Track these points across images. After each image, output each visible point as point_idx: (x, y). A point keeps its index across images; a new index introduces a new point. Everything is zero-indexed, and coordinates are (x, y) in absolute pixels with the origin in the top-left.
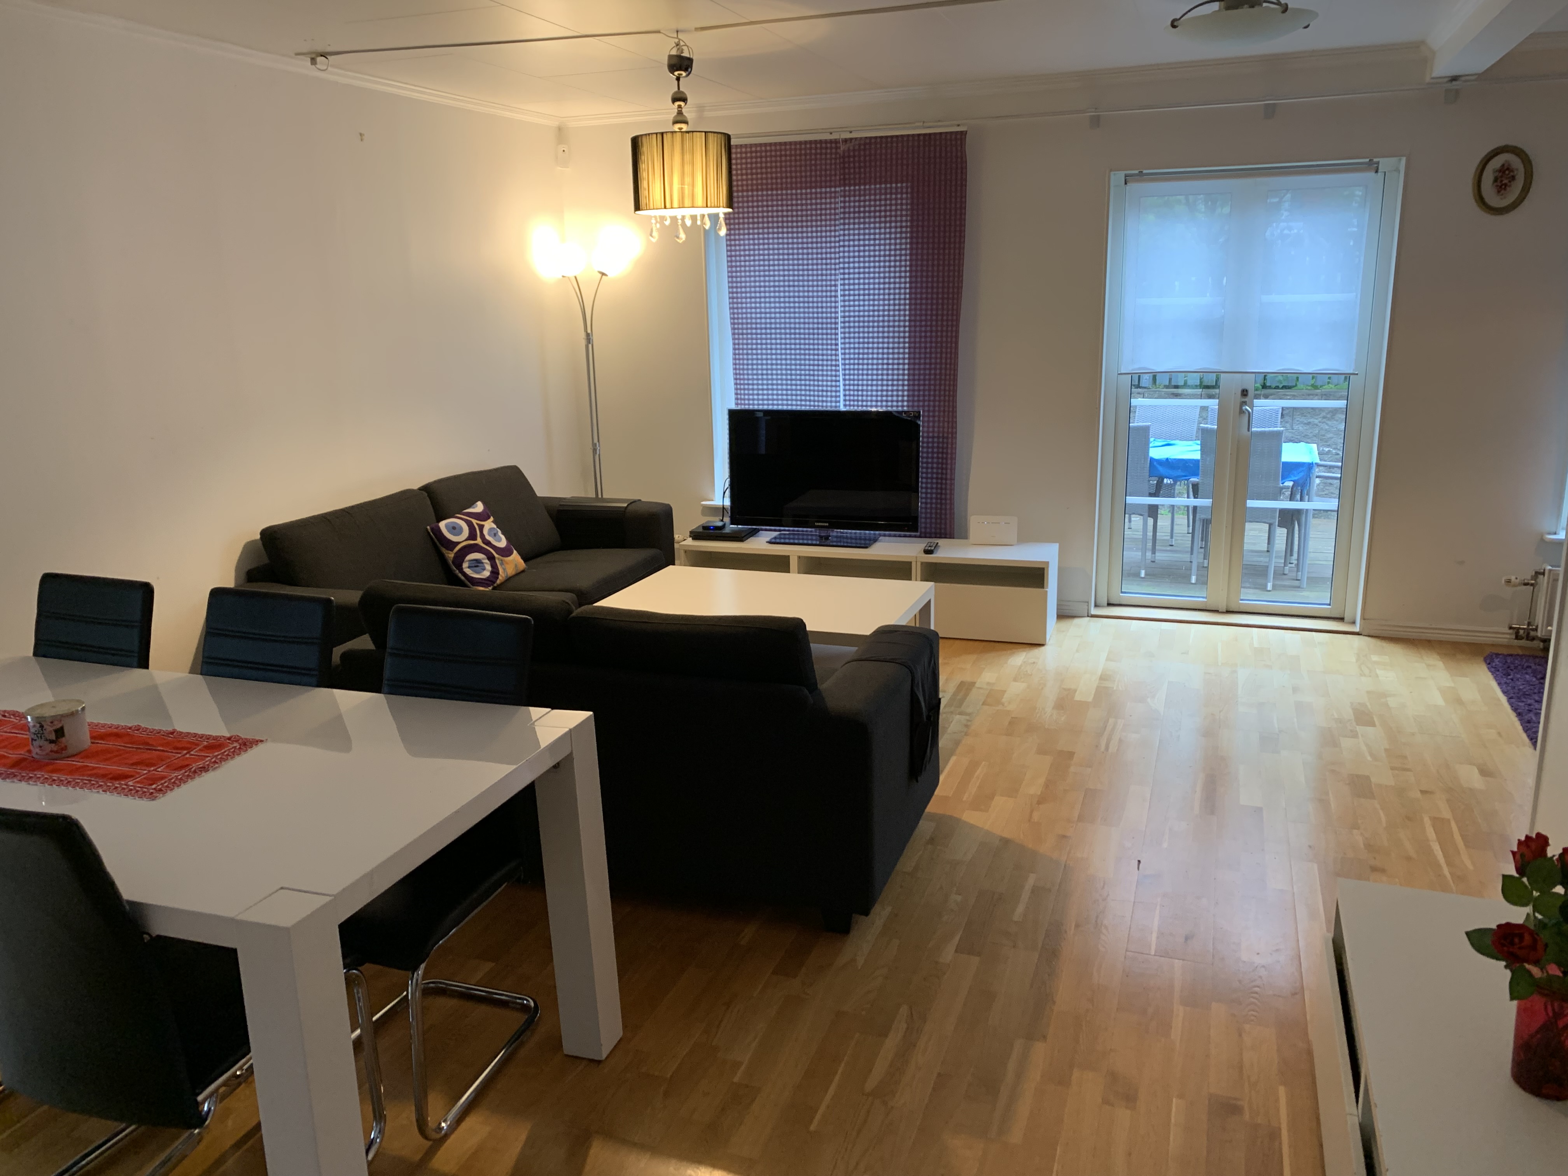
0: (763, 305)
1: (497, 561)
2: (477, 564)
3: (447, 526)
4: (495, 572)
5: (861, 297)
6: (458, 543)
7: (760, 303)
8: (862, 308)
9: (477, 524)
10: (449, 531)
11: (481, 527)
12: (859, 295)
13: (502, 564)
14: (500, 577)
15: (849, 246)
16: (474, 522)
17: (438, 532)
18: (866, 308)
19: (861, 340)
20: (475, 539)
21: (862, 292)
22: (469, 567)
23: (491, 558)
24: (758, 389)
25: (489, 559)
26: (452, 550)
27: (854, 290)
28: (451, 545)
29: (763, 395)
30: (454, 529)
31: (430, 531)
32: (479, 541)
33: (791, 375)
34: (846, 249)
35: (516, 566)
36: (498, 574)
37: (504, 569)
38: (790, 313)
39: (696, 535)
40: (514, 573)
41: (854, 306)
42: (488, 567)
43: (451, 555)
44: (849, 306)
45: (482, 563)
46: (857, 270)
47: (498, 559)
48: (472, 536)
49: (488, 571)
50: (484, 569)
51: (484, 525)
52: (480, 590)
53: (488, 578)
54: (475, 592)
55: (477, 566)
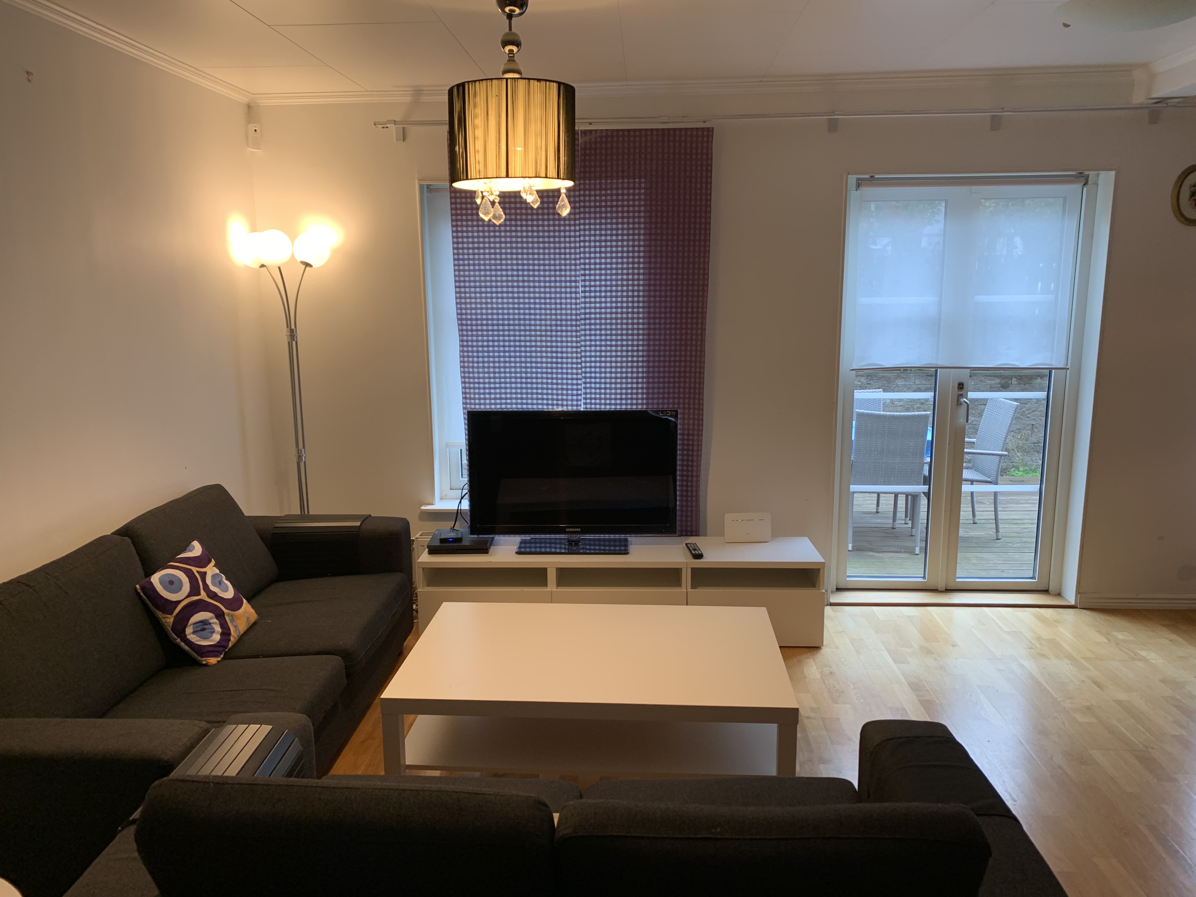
0: (494, 300)
1: (227, 618)
2: (203, 627)
3: (160, 580)
4: (226, 633)
5: (603, 294)
6: (179, 602)
7: (492, 298)
8: (603, 305)
9: (198, 572)
10: (165, 588)
11: (203, 575)
12: (600, 291)
13: (232, 621)
14: (232, 639)
15: (590, 241)
16: (194, 569)
17: (150, 590)
18: (609, 305)
19: (603, 338)
20: (199, 594)
21: (603, 289)
22: (194, 633)
23: (220, 616)
24: (490, 388)
25: (217, 617)
26: (171, 614)
27: (595, 286)
28: (168, 606)
29: (495, 393)
31: (139, 591)
32: (203, 595)
33: (526, 373)
34: (587, 244)
35: (248, 618)
36: (230, 634)
37: (236, 627)
38: (525, 309)
39: (433, 551)
40: (245, 629)
41: (595, 302)
42: (218, 628)
43: (169, 620)
44: (590, 303)
45: (210, 624)
46: (598, 266)
47: (228, 615)
48: (194, 590)
49: (217, 632)
50: (213, 632)
51: (205, 573)
52: (213, 661)
53: (219, 642)
54: (206, 665)
55: (203, 630)
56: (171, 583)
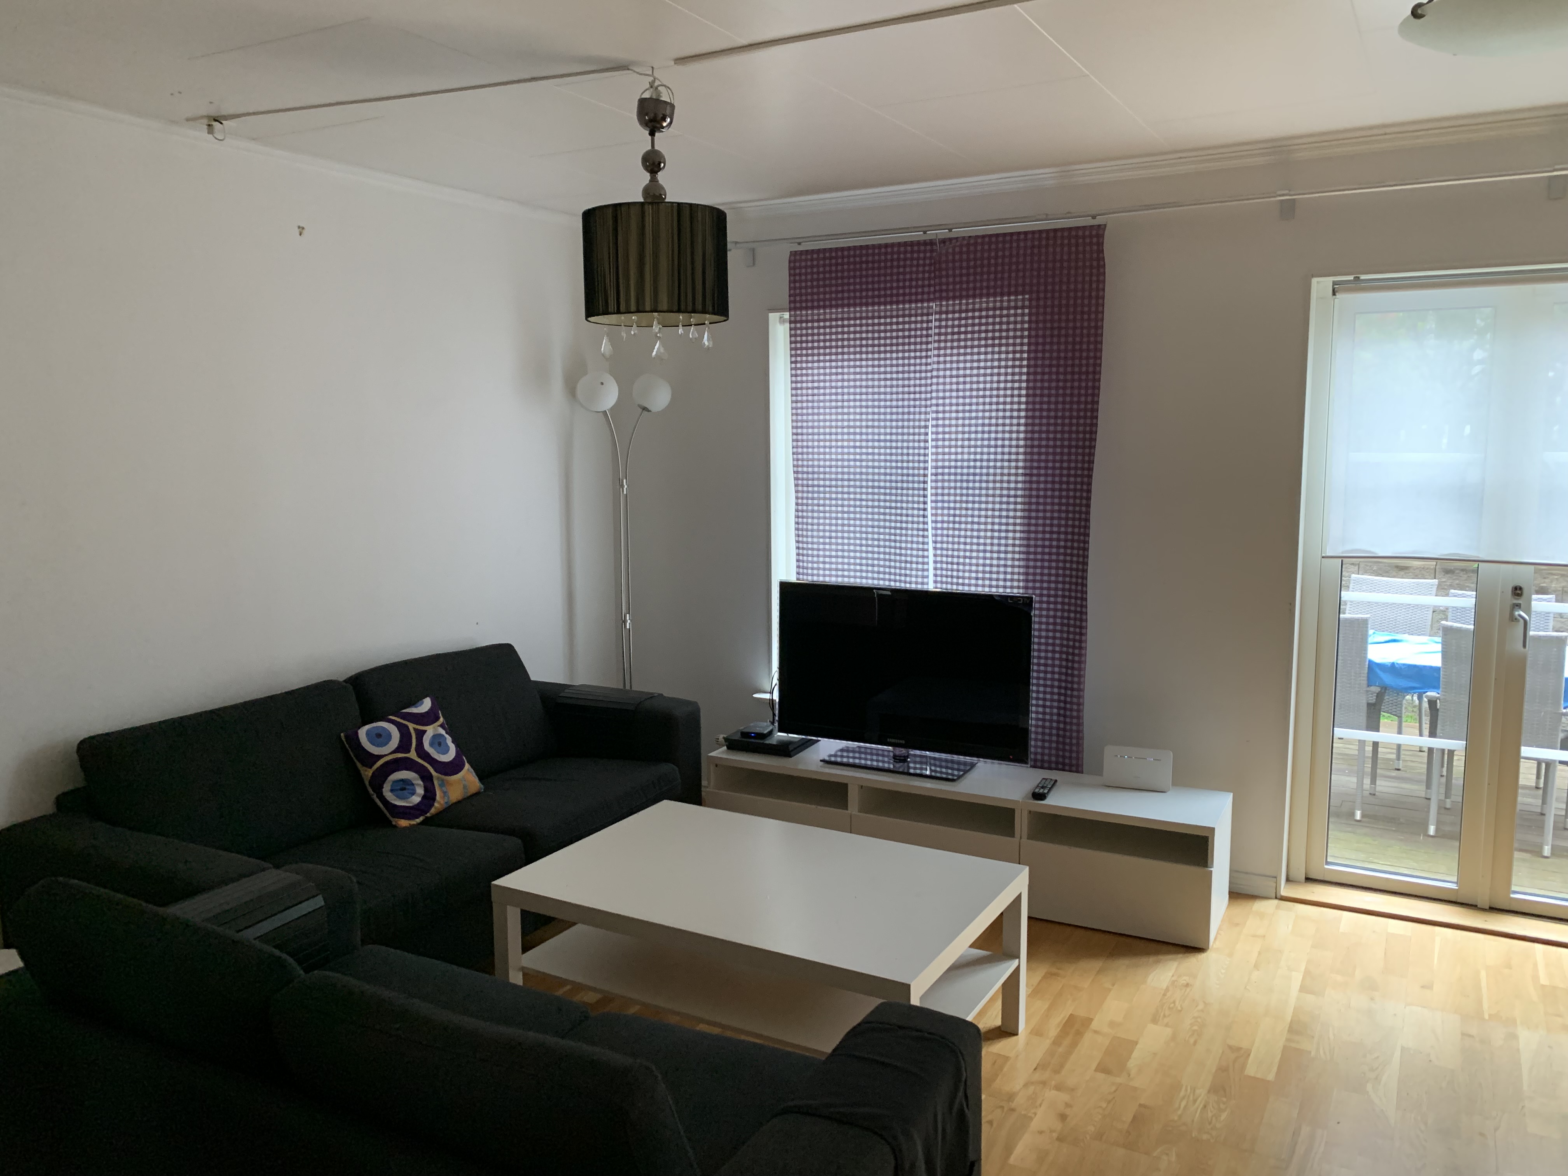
0: (833, 450)
1: (436, 782)
2: (404, 787)
3: (368, 733)
4: (429, 796)
5: (960, 443)
6: (380, 757)
7: (831, 447)
8: (959, 457)
9: (414, 729)
10: (370, 740)
11: (421, 734)
12: (957, 440)
13: (441, 786)
14: (436, 804)
15: (945, 377)
16: (411, 726)
17: (354, 739)
18: (966, 457)
19: (958, 498)
20: (409, 751)
21: (960, 436)
22: (392, 791)
23: (427, 778)
24: (825, 556)
25: (423, 778)
26: (371, 768)
27: (950, 433)
28: (370, 759)
29: (831, 563)
30: (380, 737)
31: (344, 739)
32: (413, 755)
33: (867, 539)
34: (941, 380)
35: (465, 787)
36: (434, 799)
37: (445, 793)
38: (867, 461)
39: (733, 745)
40: (460, 798)
41: (950, 454)
42: (420, 791)
43: (368, 773)
44: (944, 454)
45: (413, 784)
46: (954, 408)
47: (438, 778)
48: (404, 746)
49: (419, 795)
50: (413, 793)
51: (425, 732)
52: (403, 823)
53: (418, 804)
54: (395, 826)
55: (403, 789)
56: (379, 736)
